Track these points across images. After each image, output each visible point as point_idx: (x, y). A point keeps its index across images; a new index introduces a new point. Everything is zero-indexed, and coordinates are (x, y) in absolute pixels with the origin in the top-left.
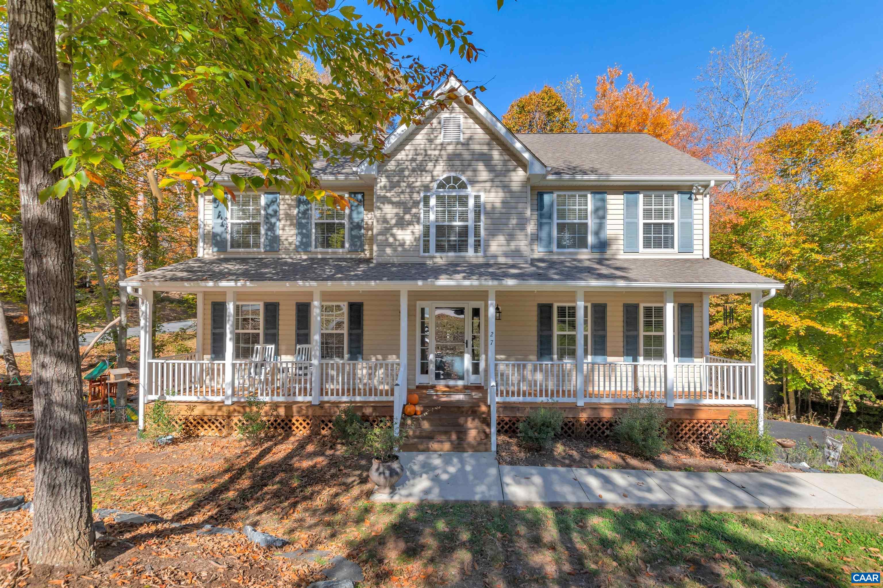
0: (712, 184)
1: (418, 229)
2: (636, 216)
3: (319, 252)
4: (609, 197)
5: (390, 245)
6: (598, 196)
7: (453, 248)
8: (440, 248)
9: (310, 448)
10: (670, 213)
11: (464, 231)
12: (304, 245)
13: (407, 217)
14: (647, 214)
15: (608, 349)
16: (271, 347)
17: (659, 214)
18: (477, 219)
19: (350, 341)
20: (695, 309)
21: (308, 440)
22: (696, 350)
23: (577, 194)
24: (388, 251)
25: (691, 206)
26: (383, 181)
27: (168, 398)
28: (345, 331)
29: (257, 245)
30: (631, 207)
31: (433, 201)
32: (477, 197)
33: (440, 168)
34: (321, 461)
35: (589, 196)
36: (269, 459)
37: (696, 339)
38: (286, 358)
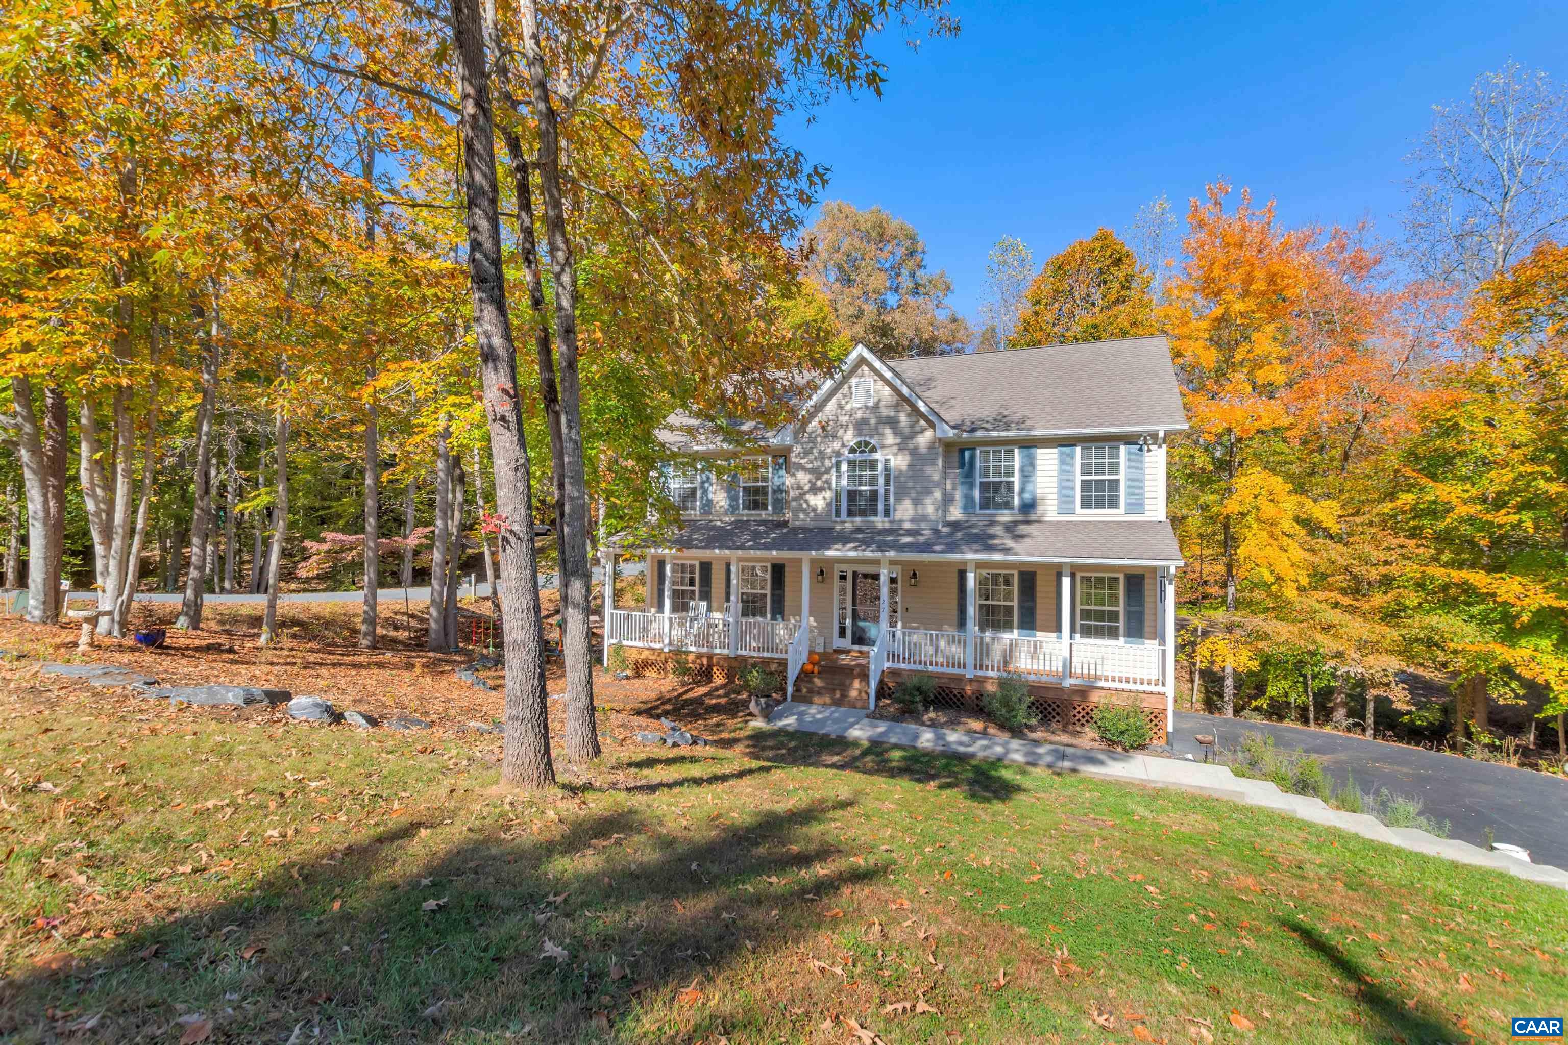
0: (1161, 434)
1: (828, 495)
2: (1073, 473)
3: (745, 514)
4: (1039, 451)
5: (804, 511)
6: (1026, 451)
7: (863, 513)
8: (850, 513)
9: (721, 692)
10: (1114, 468)
11: (874, 495)
12: (733, 508)
13: (819, 483)
14: (1086, 468)
15: (1038, 623)
16: (703, 604)
17: (1100, 469)
18: (887, 482)
19: (773, 601)
20: (1147, 581)
21: (723, 686)
22: (1147, 629)
23: (1003, 449)
24: (802, 516)
25: (1141, 459)
26: (798, 449)
27: (625, 643)
28: (768, 591)
29: (694, 509)
30: (1066, 462)
31: (844, 467)
32: (887, 461)
33: (850, 432)
34: (723, 701)
35: (1016, 451)
36: (690, 695)
37: (1147, 617)
38: (717, 615)
